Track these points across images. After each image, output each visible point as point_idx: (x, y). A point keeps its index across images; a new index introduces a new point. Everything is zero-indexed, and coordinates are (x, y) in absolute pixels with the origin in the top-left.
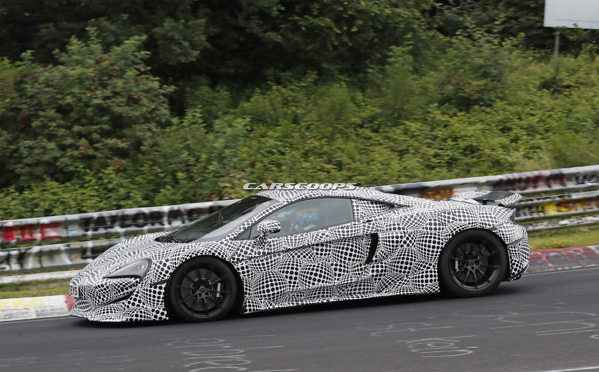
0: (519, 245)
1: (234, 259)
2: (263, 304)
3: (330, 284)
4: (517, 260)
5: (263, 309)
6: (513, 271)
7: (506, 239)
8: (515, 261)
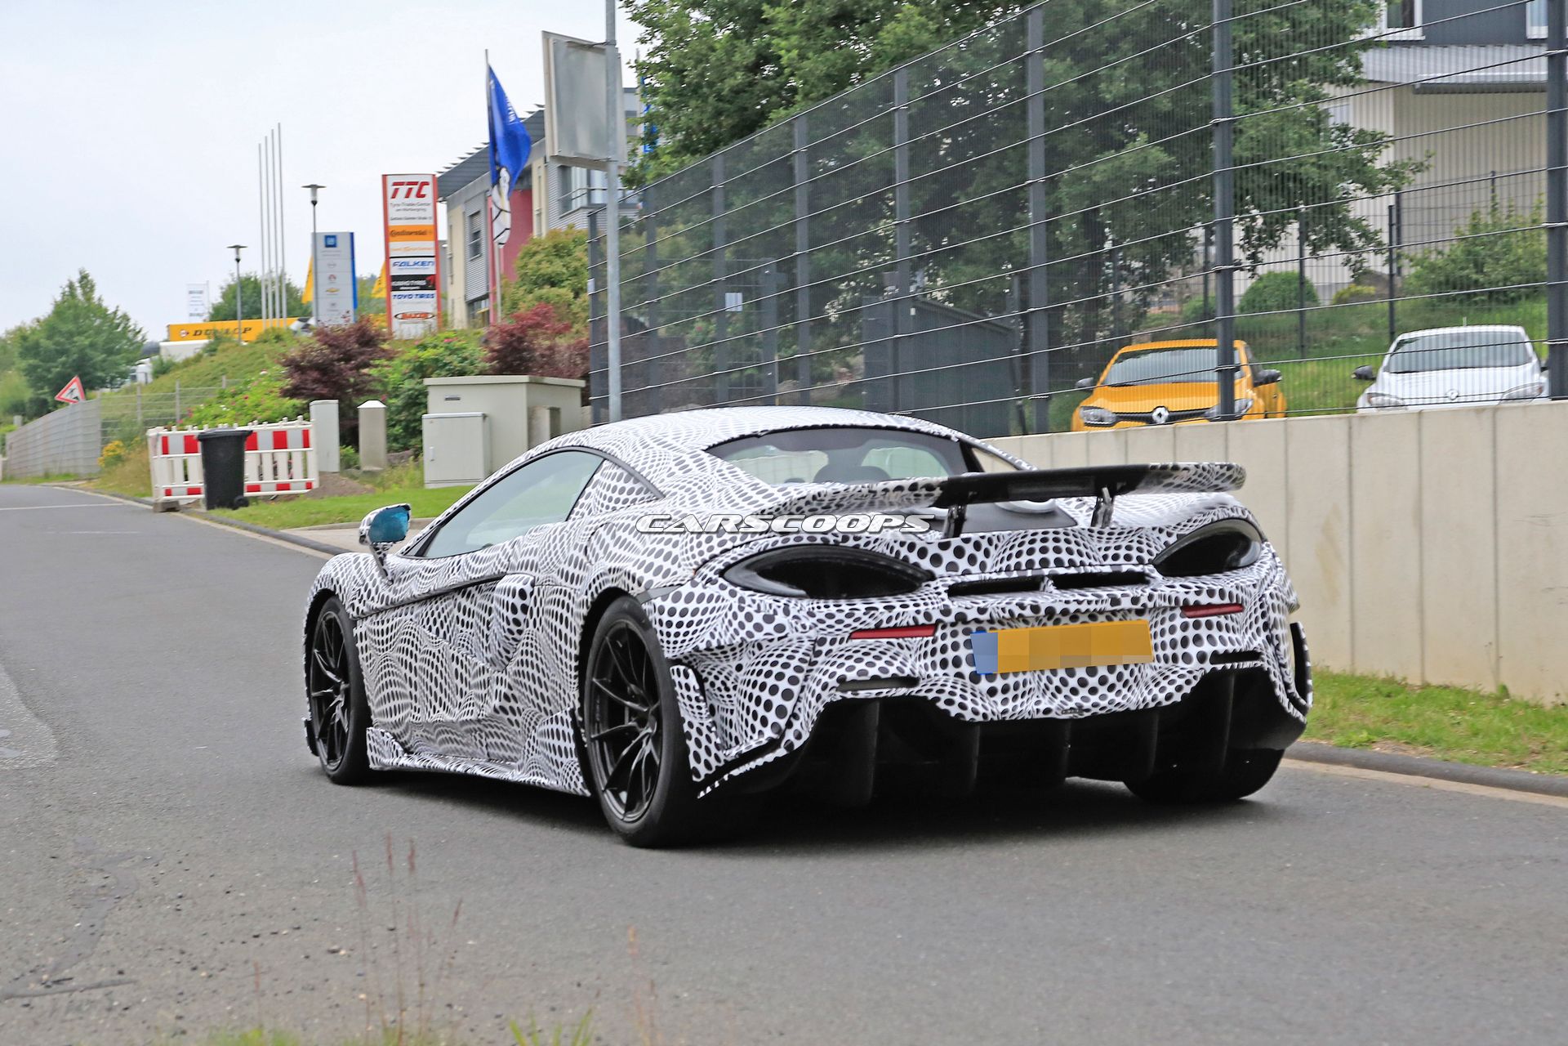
0: (739, 668)
1: (353, 605)
2: (386, 748)
3: (449, 718)
4: (696, 725)
5: (385, 761)
6: (693, 763)
7: (665, 638)
8: (691, 725)
